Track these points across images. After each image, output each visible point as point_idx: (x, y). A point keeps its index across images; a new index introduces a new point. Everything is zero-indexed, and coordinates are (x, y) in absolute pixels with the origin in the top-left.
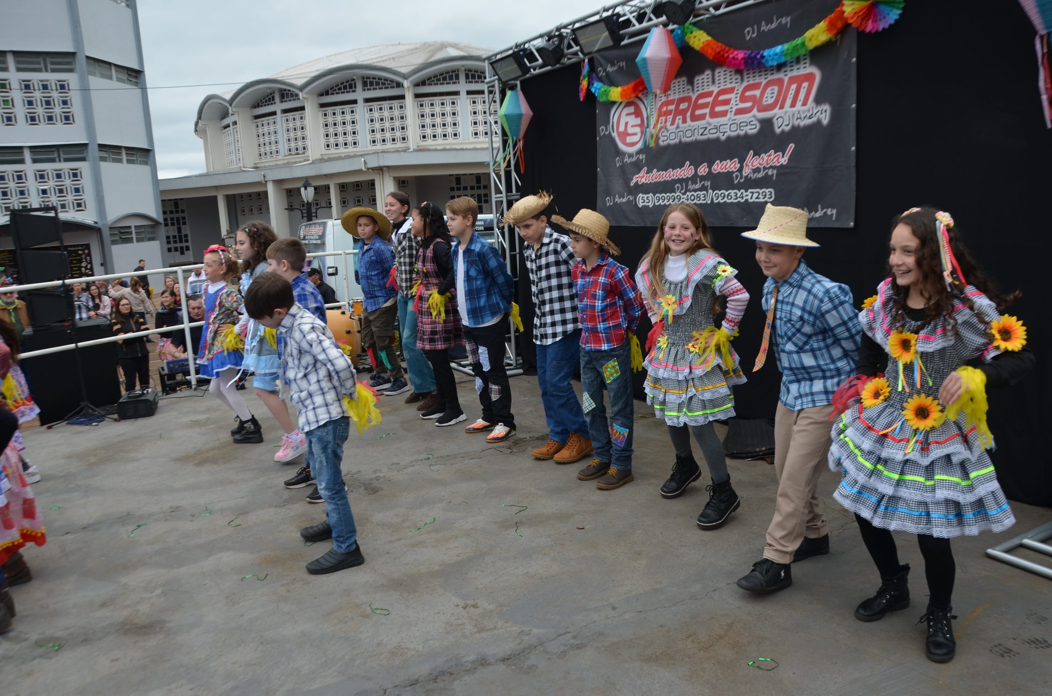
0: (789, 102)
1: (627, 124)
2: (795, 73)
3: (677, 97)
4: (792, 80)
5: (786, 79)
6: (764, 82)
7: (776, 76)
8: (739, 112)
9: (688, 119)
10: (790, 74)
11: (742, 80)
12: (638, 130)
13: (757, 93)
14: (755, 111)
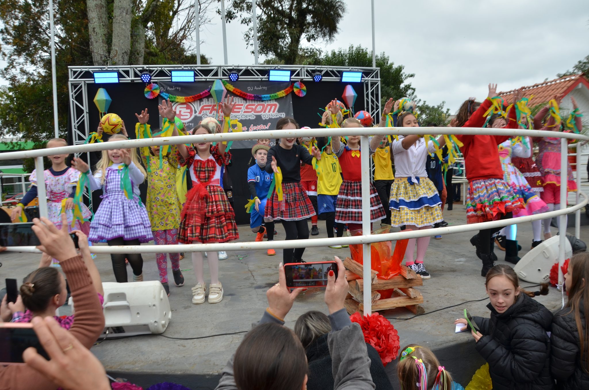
0: (267, 111)
1: (180, 111)
2: (269, 103)
3: (213, 104)
4: (268, 105)
5: (266, 105)
6: (256, 104)
7: (261, 103)
8: (245, 112)
9: (220, 113)
10: (267, 103)
11: (246, 102)
12: (189, 114)
13: (254, 107)
14: (253, 112)
